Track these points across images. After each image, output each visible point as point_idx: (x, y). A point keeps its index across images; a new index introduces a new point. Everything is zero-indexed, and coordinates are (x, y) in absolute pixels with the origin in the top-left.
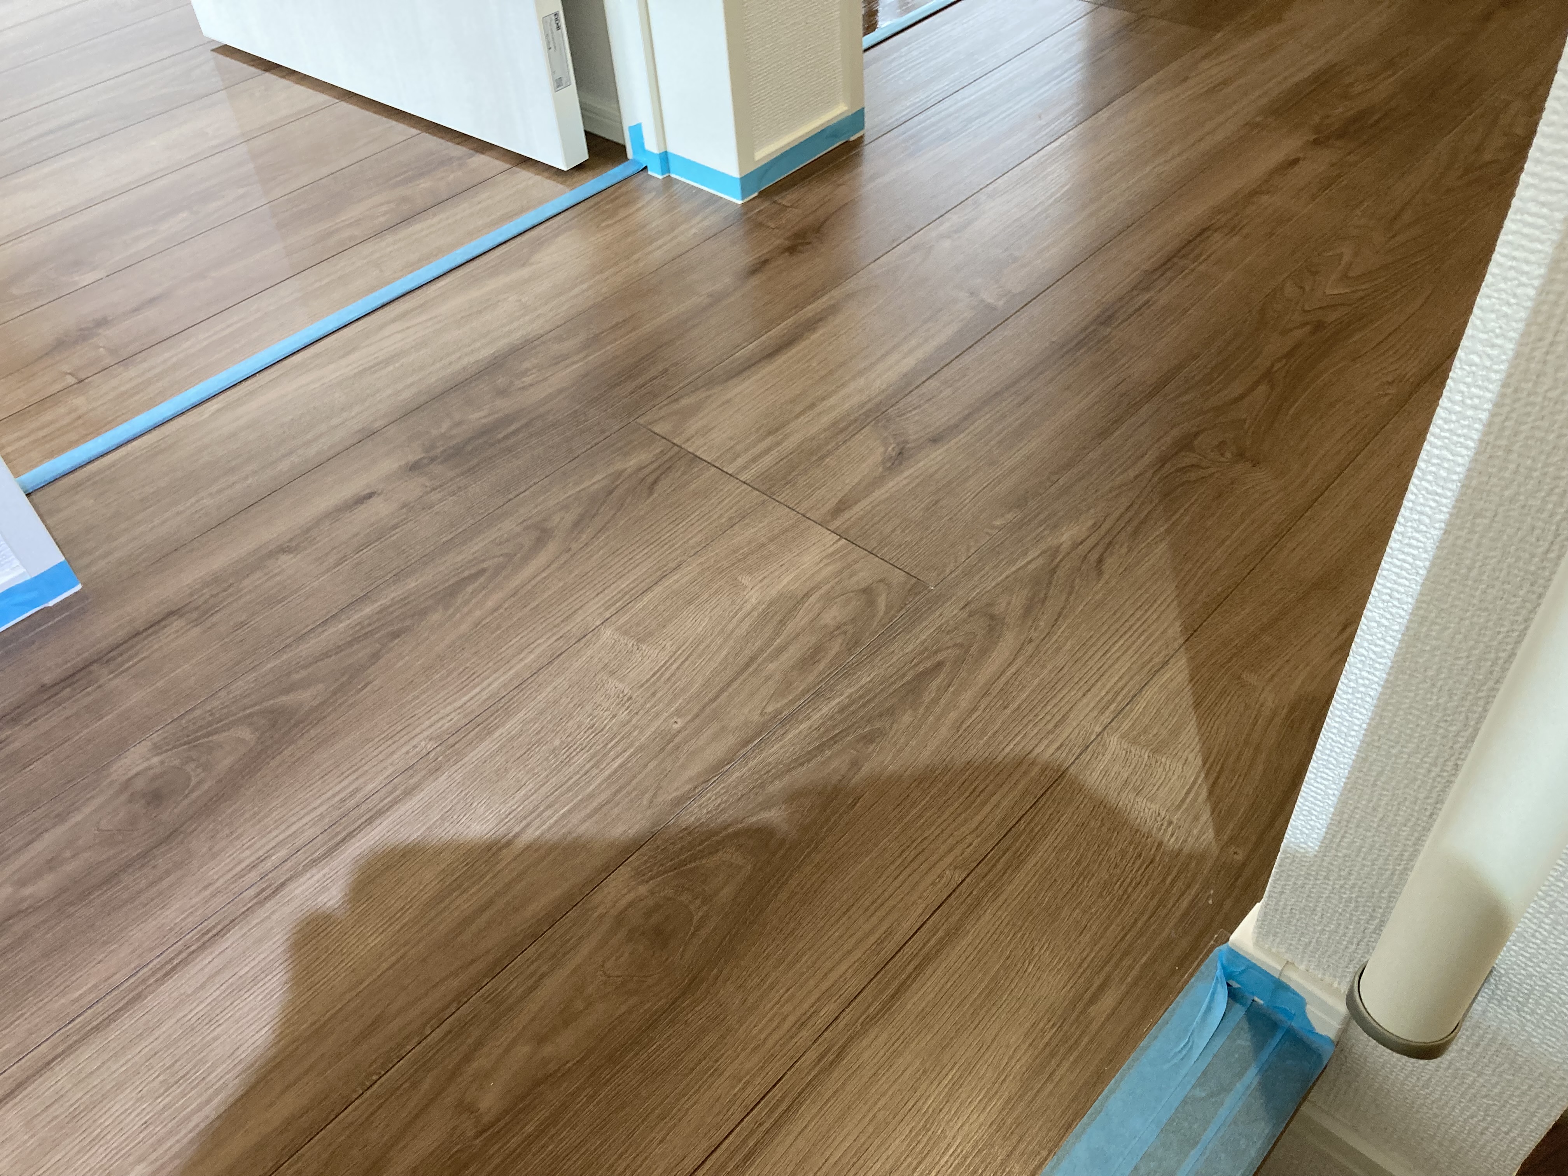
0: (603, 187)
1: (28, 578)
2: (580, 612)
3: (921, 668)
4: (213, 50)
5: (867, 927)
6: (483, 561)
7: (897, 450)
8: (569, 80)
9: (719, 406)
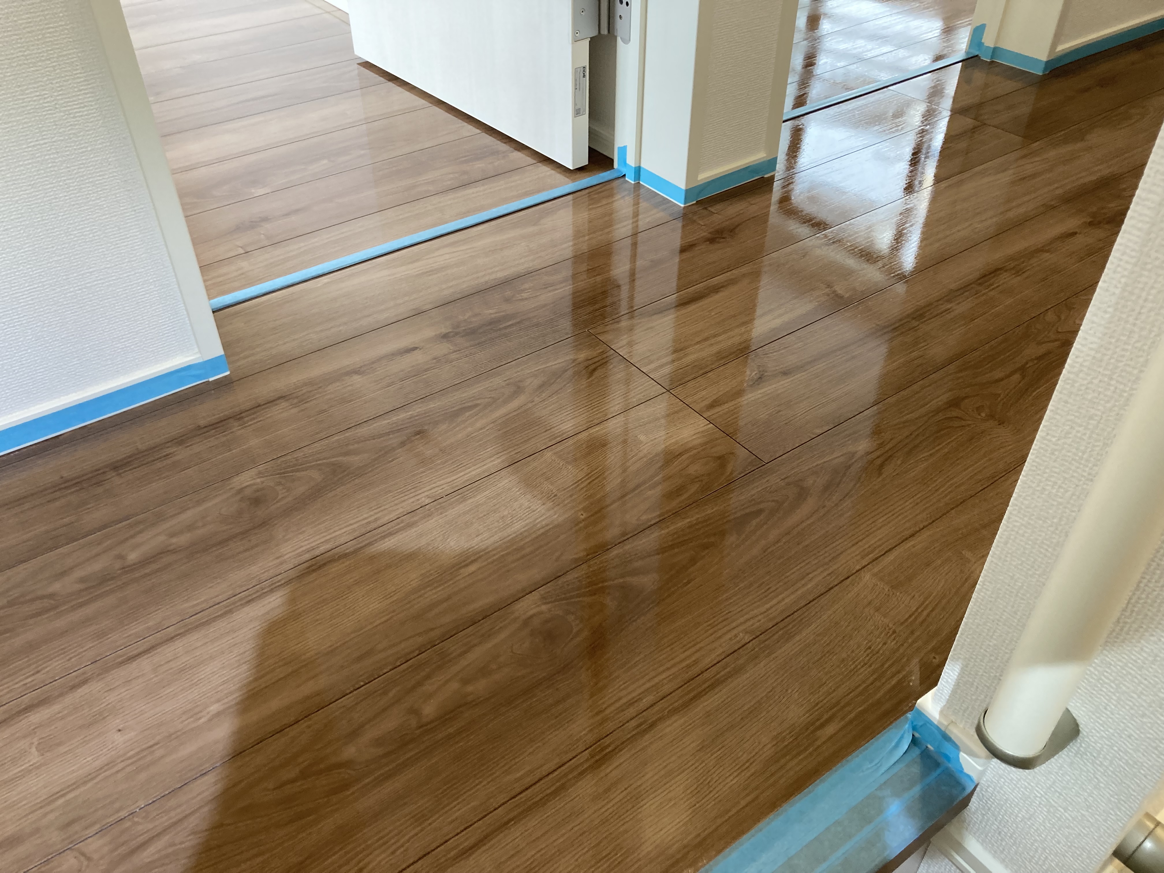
0: (595, 183)
1: (201, 361)
2: (533, 440)
3: (747, 511)
4: (358, 64)
5: (683, 656)
6: (479, 399)
7: (758, 376)
8: (585, 110)
9: (646, 330)
